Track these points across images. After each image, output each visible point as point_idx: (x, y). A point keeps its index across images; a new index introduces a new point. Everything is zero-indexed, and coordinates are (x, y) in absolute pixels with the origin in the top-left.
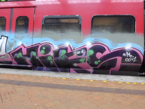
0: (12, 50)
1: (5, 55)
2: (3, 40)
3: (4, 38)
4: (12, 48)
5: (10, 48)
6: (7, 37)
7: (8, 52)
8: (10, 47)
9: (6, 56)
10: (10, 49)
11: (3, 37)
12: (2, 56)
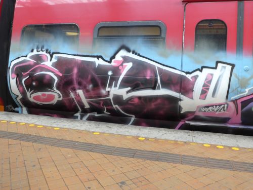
0: (245, 94)
1: (220, 105)
2: (221, 70)
3: (225, 67)
4: (247, 90)
5: (239, 89)
6: (233, 66)
7: (233, 98)
8: (241, 88)
9: (224, 107)
10: (241, 93)
11: (220, 65)
12: (212, 106)
